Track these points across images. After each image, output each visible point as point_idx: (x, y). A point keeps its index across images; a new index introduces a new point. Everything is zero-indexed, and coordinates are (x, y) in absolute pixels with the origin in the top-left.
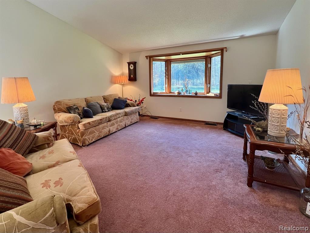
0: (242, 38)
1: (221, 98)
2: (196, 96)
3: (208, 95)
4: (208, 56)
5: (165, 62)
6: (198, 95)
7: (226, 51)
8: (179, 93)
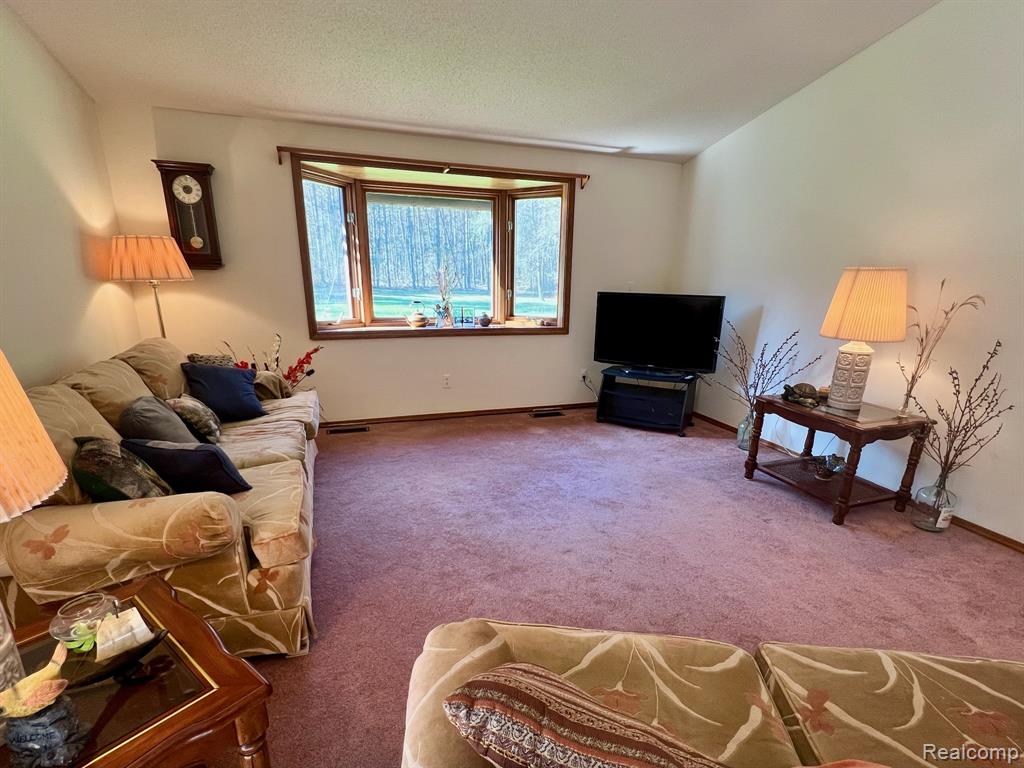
0: (625, 154)
1: (567, 333)
2: (486, 330)
3: (509, 324)
4: (506, 191)
5: (344, 189)
6: (491, 326)
7: (582, 188)
8: (423, 321)
